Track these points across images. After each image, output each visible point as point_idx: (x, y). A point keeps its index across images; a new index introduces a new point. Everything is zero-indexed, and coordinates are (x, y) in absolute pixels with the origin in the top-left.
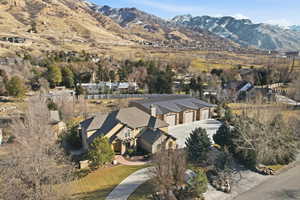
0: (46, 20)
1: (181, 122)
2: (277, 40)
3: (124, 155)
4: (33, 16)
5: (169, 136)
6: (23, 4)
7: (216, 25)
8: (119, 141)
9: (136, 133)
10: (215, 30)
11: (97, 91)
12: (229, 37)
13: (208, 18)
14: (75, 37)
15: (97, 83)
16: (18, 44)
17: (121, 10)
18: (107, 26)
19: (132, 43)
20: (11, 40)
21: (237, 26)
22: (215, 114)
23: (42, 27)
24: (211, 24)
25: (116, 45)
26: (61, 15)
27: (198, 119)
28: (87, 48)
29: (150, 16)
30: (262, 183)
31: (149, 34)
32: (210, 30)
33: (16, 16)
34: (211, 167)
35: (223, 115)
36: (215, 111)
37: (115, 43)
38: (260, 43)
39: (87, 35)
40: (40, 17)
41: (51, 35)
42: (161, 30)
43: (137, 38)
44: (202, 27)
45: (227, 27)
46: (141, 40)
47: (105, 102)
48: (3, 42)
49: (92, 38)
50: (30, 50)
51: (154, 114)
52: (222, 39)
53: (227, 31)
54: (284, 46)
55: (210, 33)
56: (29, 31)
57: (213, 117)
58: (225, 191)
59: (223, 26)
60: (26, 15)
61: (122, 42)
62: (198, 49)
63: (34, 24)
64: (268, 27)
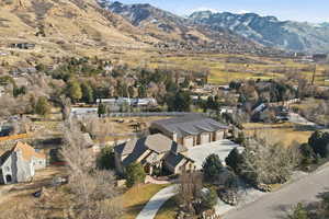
0: (54, 22)
1: (198, 144)
2: (305, 39)
3: (152, 175)
4: (40, 17)
5: (188, 160)
6: (29, 4)
7: (238, 22)
8: (148, 164)
9: (161, 156)
10: (236, 28)
11: (118, 108)
12: (253, 36)
13: (230, 14)
14: (86, 40)
15: (117, 98)
16: (28, 51)
17: (134, 6)
18: (119, 26)
19: (146, 46)
20: (20, 46)
21: (261, 24)
22: (230, 135)
23: (51, 30)
24: (232, 21)
25: (129, 49)
26: (70, 15)
27: (214, 140)
28: (99, 53)
29: (165, 13)
30: (261, 198)
31: (164, 33)
32: (231, 28)
33: (21, 17)
34: (222, 187)
35: (237, 136)
36: (230, 131)
37: (128, 46)
38: (286, 43)
39: (98, 37)
40: (48, 19)
41: (60, 39)
42: (177, 29)
43: (151, 39)
44: (222, 25)
45: (250, 24)
46: (156, 41)
47: (127, 121)
48: (13, 49)
49: (103, 41)
50: (41, 57)
51: (175, 140)
52: (244, 38)
53: (250, 30)
54: (313, 46)
55: (231, 32)
56: (37, 35)
57: (228, 138)
58: (232, 204)
59: (246, 24)
60: (33, 17)
61: (135, 45)
62: (218, 52)
63: (42, 27)
64: (295, 24)
